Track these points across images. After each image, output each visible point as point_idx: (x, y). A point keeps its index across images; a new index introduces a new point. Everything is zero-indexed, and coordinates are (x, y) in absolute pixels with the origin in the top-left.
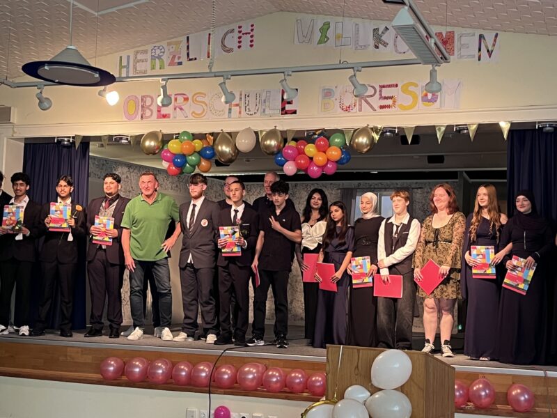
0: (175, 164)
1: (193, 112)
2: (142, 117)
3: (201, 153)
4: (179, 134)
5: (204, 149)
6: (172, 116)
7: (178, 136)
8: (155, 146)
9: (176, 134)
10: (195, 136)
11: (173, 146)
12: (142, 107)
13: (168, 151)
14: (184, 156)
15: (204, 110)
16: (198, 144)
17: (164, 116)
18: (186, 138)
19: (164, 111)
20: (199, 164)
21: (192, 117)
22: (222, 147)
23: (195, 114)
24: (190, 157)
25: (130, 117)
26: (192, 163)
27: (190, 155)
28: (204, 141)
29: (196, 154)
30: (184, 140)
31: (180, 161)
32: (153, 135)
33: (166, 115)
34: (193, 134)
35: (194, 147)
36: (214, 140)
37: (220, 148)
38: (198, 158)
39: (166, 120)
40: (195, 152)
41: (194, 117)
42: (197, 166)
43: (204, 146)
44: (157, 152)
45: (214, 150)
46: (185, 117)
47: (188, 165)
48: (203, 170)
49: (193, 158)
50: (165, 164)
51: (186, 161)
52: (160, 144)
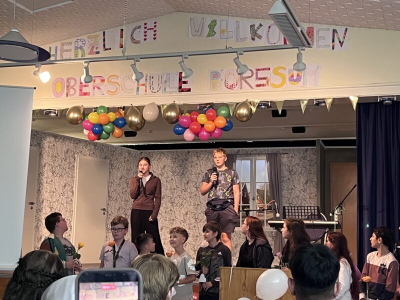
0: (95, 133)
1: (109, 91)
2: (67, 95)
3: (115, 123)
4: (97, 108)
6: (91, 94)
7: (96, 109)
8: (77, 118)
9: (95, 108)
10: (109, 110)
11: (93, 118)
12: (68, 87)
13: (88, 121)
14: (101, 125)
15: (117, 88)
16: (112, 116)
17: (85, 94)
18: (102, 111)
19: (85, 90)
20: (113, 131)
21: (107, 94)
22: (131, 117)
23: (110, 92)
25: (58, 95)
26: (108, 131)
27: (106, 125)
28: (117, 113)
29: (111, 124)
30: (101, 112)
31: (98, 131)
32: (76, 109)
33: (86, 93)
34: (108, 108)
35: (109, 118)
36: (125, 113)
37: (130, 118)
38: (112, 127)
39: (86, 97)
40: (109, 122)
41: (109, 94)
42: (111, 133)
43: (117, 117)
44: (79, 122)
45: (125, 120)
46: (102, 95)
47: (104, 132)
48: (117, 136)
49: (108, 127)
50: (86, 132)
51: (103, 130)
52: (82, 116)
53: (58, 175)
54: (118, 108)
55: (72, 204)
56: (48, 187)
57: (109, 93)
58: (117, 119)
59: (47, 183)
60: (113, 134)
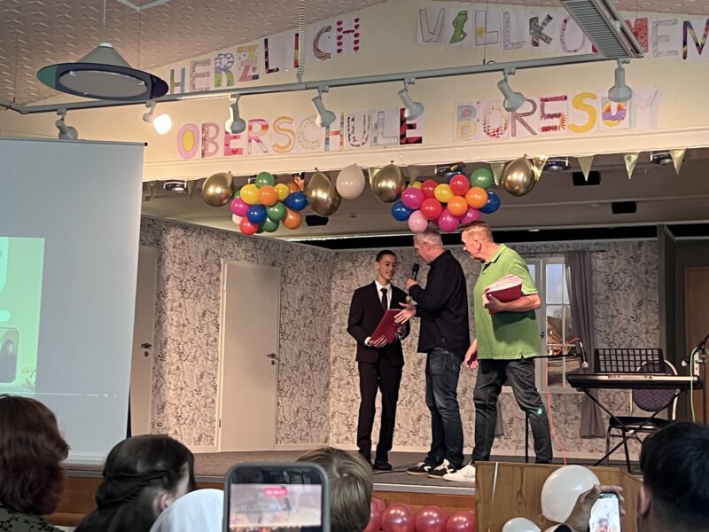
0: (252, 220)
1: (276, 145)
2: (203, 154)
3: (287, 203)
4: (255, 176)
5: (291, 196)
6: (245, 152)
7: (253, 179)
8: (221, 194)
9: (252, 177)
10: (277, 179)
11: (248, 194)
12: (204, 139)
13: (241, 201)
14: (262, 208)
15: (290, 140)
16: (282, 190)
17: (235, 152)
18: (265, 181)
19: (235, 144)
20: (284, 218)
21: (273, 152)
22: (316, 192)
23: (279, 147)
24: (272, 209)
25: (187, 155)
26: (275, 217)
27: (272, 206)
28: (291, 185)
29: (280, 204)
30: (263, 184)
31: (257, 216)
32: (219, 179)
33: (237, 150)
34: (275, 176)
35: (277, 194)
36: (305, 184)
37: (314, 194)
38: (282, 209)
39: (237, 157)
40: (278, 201)
41: (276, 151)
42: (281, 221)
43: (292, 192)
44: (225, 202)
45: (305, 197)
46: (264, 152)
47: (268, 220)
48: (291, 226)
49: (276, 210)
50: (237, 219)
51: (266, 215)
52: (229, 191)
53: (192, 296)
54: (293, 175)
55: (216, 346)
56: (173, 317)
57: (276, 148)
59: (172, 310)
60: (284, 222)
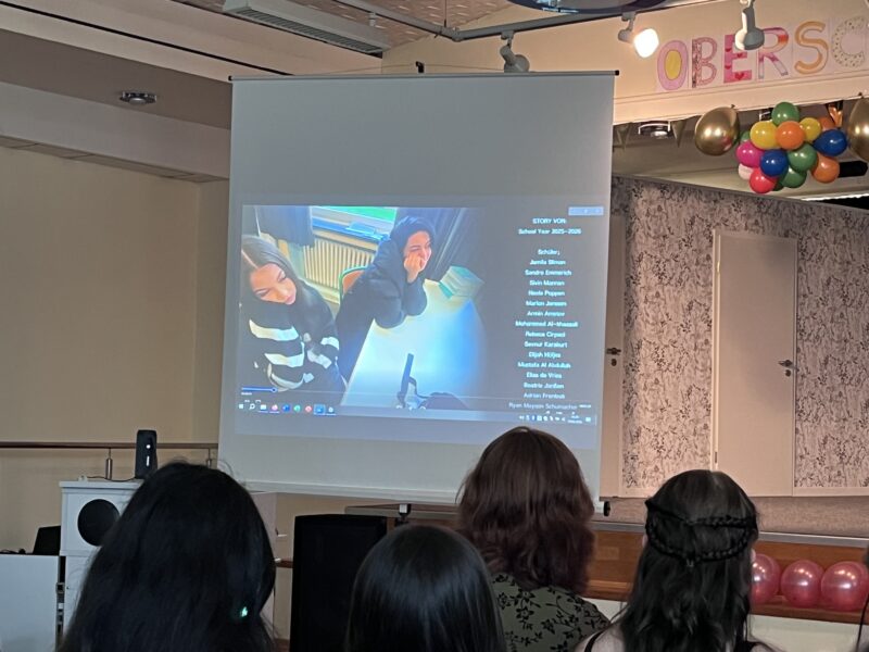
0: (767, 172)
1: (800, 63)
2: (694, 82)
3: (819, 146)
4: (771, 109)
5: (824, 136)
6: (754, 75)
7: (768, 114)
8: (722, 137)
9: (764, 111)
10: (803, 112)
11: (762, 134)
12: (695, 61)
13: (751, 145)
14: (782, 153)
15: (821, 56)
16: (811, 127)
17: (740, 76)
18: (785, 115)
19: (739, 66)
20: (814, 167)
21: (796, 73)
22: (861, 127)
23: (804, 66)
24: (796, 155)
25: (670, 85)
26: (801, 166)
27: (795, 151)
28: (823, 120)
29: (807, 147)
30: (782, 120)
31: (775, 166)
32: (718, 117)
33: (743, 74)
34: (800, 108)
35: (804, 134)
36: (845, 118)
37: (857, 130)
38: (811, 154)
39: (743, 83)
40: (805, 143)
41: (800, 72)
42: (809, 172)
43: (824, 129)
44: (727, 148)
45: (844, 136)
46: (783, 74)
47: (790, 170)
48: (823, 178)
49: (802, 155)
50: (745, 172)
51: (788, 164)
52: (733, 132)
53: (673, 282)
54: (827, 105)
55: (708, 351)
56: (648, 311)
57: (799, 68)
58: (823, 134)
59: (646, 301)
60: (813, 173)
